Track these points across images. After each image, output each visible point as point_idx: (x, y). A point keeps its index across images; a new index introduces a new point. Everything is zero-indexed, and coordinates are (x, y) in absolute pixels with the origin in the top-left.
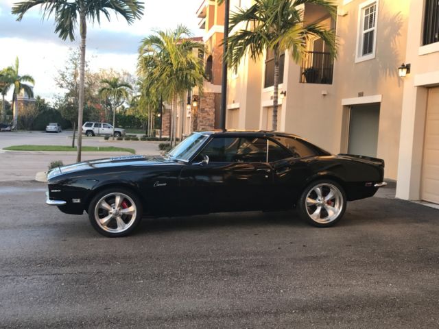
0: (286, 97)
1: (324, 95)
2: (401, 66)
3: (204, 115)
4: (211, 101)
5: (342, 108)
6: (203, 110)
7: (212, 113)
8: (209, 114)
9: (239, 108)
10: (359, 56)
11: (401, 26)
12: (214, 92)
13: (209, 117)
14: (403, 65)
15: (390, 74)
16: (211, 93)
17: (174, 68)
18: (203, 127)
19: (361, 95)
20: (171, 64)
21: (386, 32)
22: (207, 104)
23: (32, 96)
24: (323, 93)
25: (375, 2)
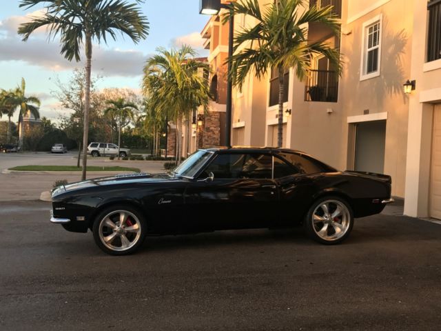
0: (291, 116)
1: (329, 113)
2: (405, 83)
3: (209, 133)
4: (217, 120)
5: (348, 125)
6: (208, 130)
7: (217, 132)
8: (214, 133)
9: (244, 127)
10: (363, 74)
11: (405, 43)
13: (215, 136)
14: (408, 82)
15: (395, 91)
16: (215, 112)
17: (180, 87)
19: (366, 112)
20: (177, 84)
21: (391, 50)
22: (213, 124)
23: (39, 117)
24: (328, 111)
25: (379, 21)
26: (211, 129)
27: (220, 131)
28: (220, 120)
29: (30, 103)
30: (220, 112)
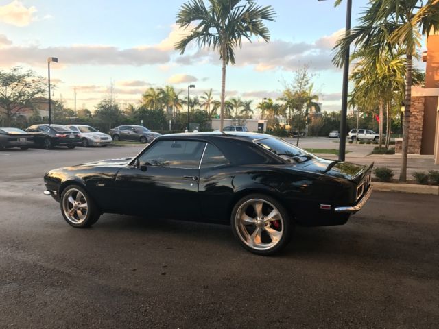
4: (421, 105)
7: (420, 117)
8: (416, 118)
12: (423, 95)
13: (417, 121)
16: (420, 97)
22: (415, 109)
23: (320, 111)
26: (413, 114)
27: (424, 116)
28: (425, 104)
29: (314, 101)
30: (425, 97)
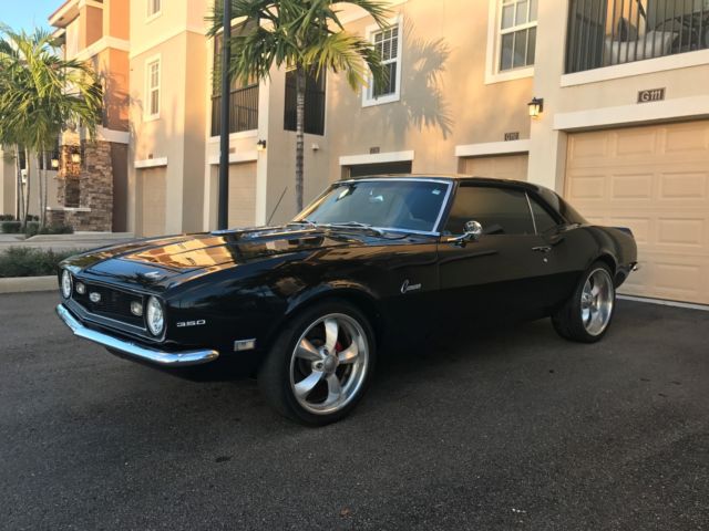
0: (266, 150)
1: (315, 150)
3: (95, 175)
4: (106, 154)
5: (340, 169)
6: (92, 169)
7: (107, 174)
8: (103, 175)
10: (368, 98)
11: (445, 58)
12: (109, 140)
13: (104, 180)
14: (535, 100)
15: (427, 124)
16: (105, 142)
17: (41, 94)
18: (94, 195)
19: (374, 151)
20: (34, 90)
21: (418, 66)
22: (99, 160)
24: (314, 146)
25: (397, 24)
26: (97, 167)
27: (113, 173)
28: (112, 154)
